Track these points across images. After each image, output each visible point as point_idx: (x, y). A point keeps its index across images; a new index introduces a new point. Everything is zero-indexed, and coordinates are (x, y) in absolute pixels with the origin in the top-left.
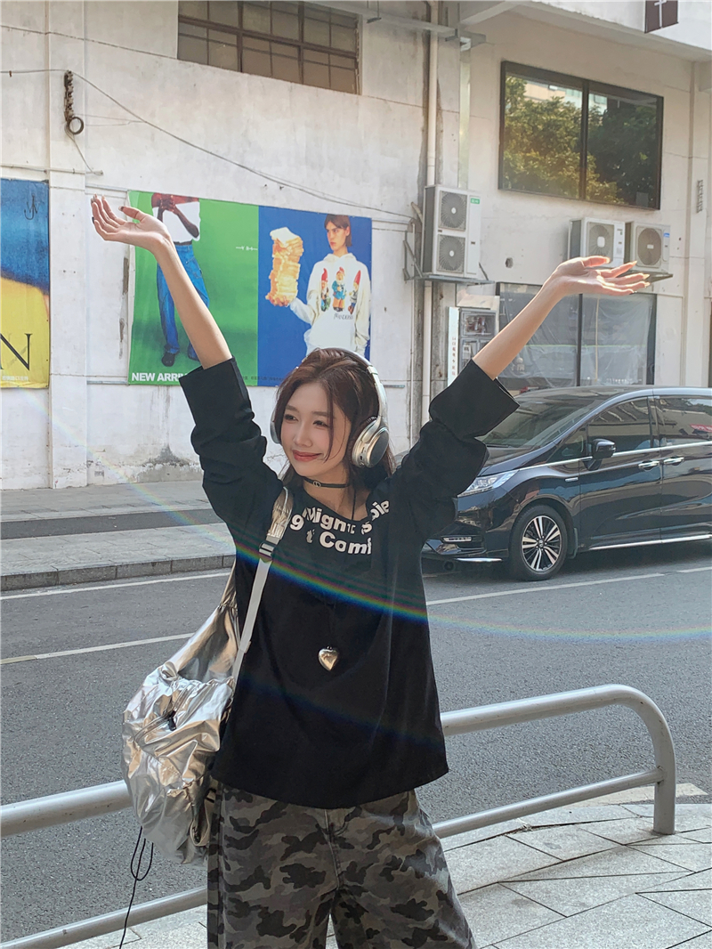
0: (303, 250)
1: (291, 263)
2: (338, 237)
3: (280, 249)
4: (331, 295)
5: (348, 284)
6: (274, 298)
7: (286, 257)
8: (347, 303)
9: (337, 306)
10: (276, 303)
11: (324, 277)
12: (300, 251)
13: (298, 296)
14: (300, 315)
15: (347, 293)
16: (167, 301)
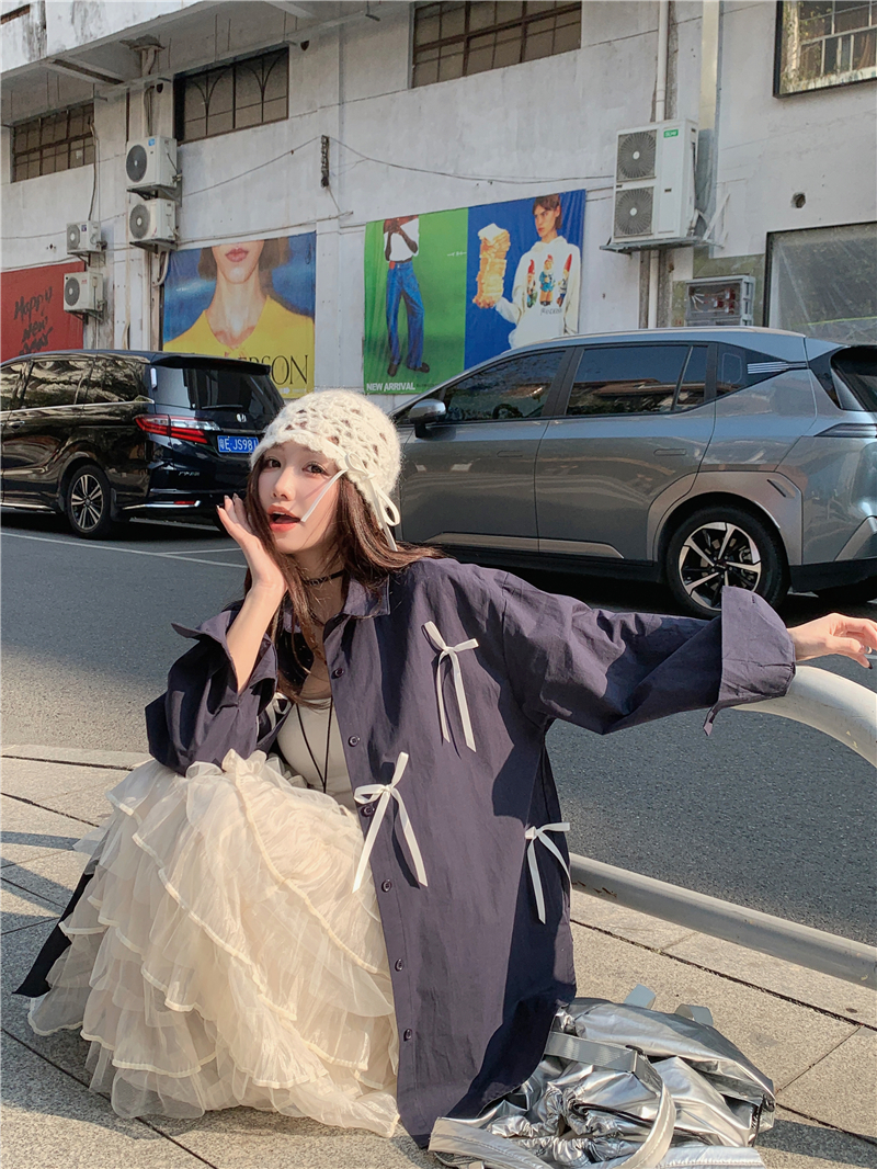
0: (509, 244)
1: (498, 260)
2: (546, 220)
3: (487, 248)
4: (538, 289)
5: (557, 272)
6: (480, 301)
7: (493, 255)
8: (555, 295)
9: (544, 299)
10: (482, 305)
11: (531, 270)
12: (506, 246)
13: (504, 296)
14: (505, 315)
15: (556, 283)
16: (392, 316)
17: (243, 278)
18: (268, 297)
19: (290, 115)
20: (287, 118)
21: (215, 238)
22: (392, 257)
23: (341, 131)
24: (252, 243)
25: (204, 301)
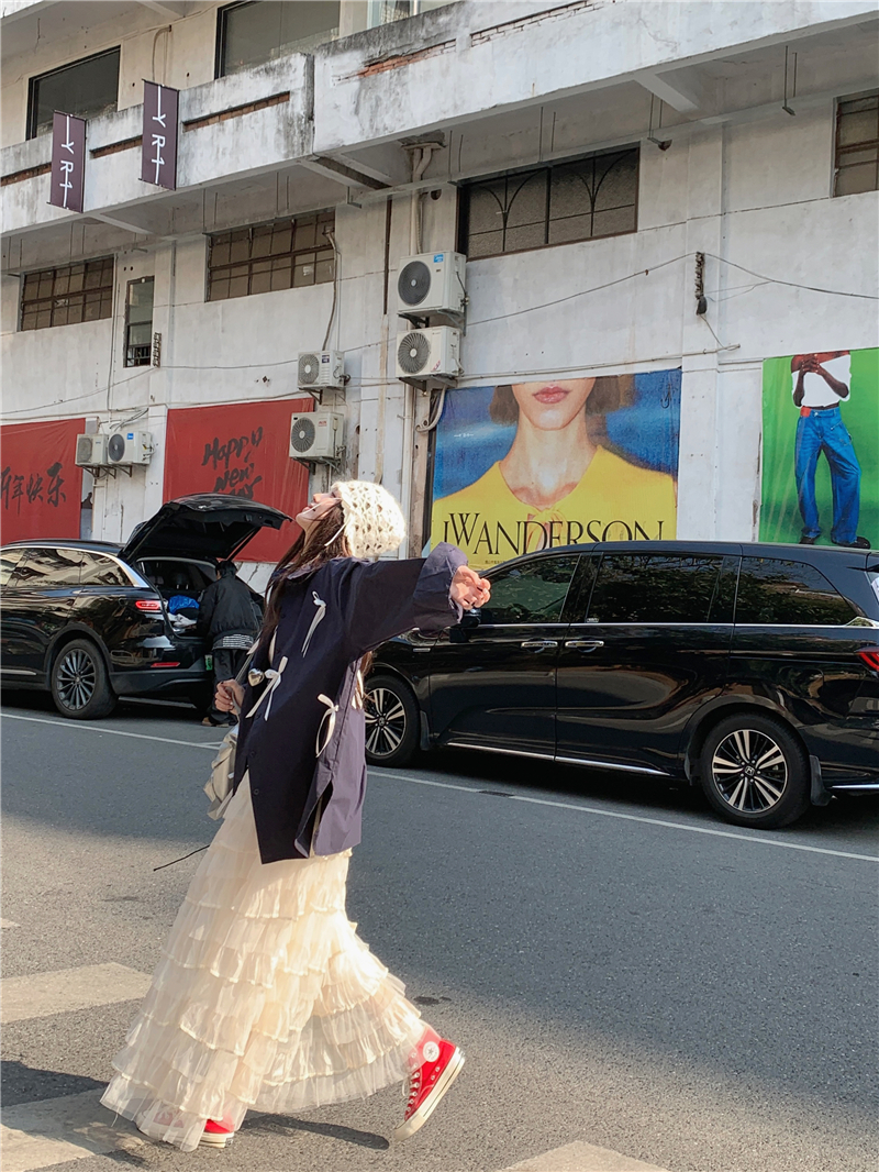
16: (805, 476)
17: (561, 423)
18: (600, 447)
19: (639, 228)
20: (635, 231)
21: (515, 374)
22: (804, 402)
23: (723, 247)
24: (577, 382)
25: (499, 450)
